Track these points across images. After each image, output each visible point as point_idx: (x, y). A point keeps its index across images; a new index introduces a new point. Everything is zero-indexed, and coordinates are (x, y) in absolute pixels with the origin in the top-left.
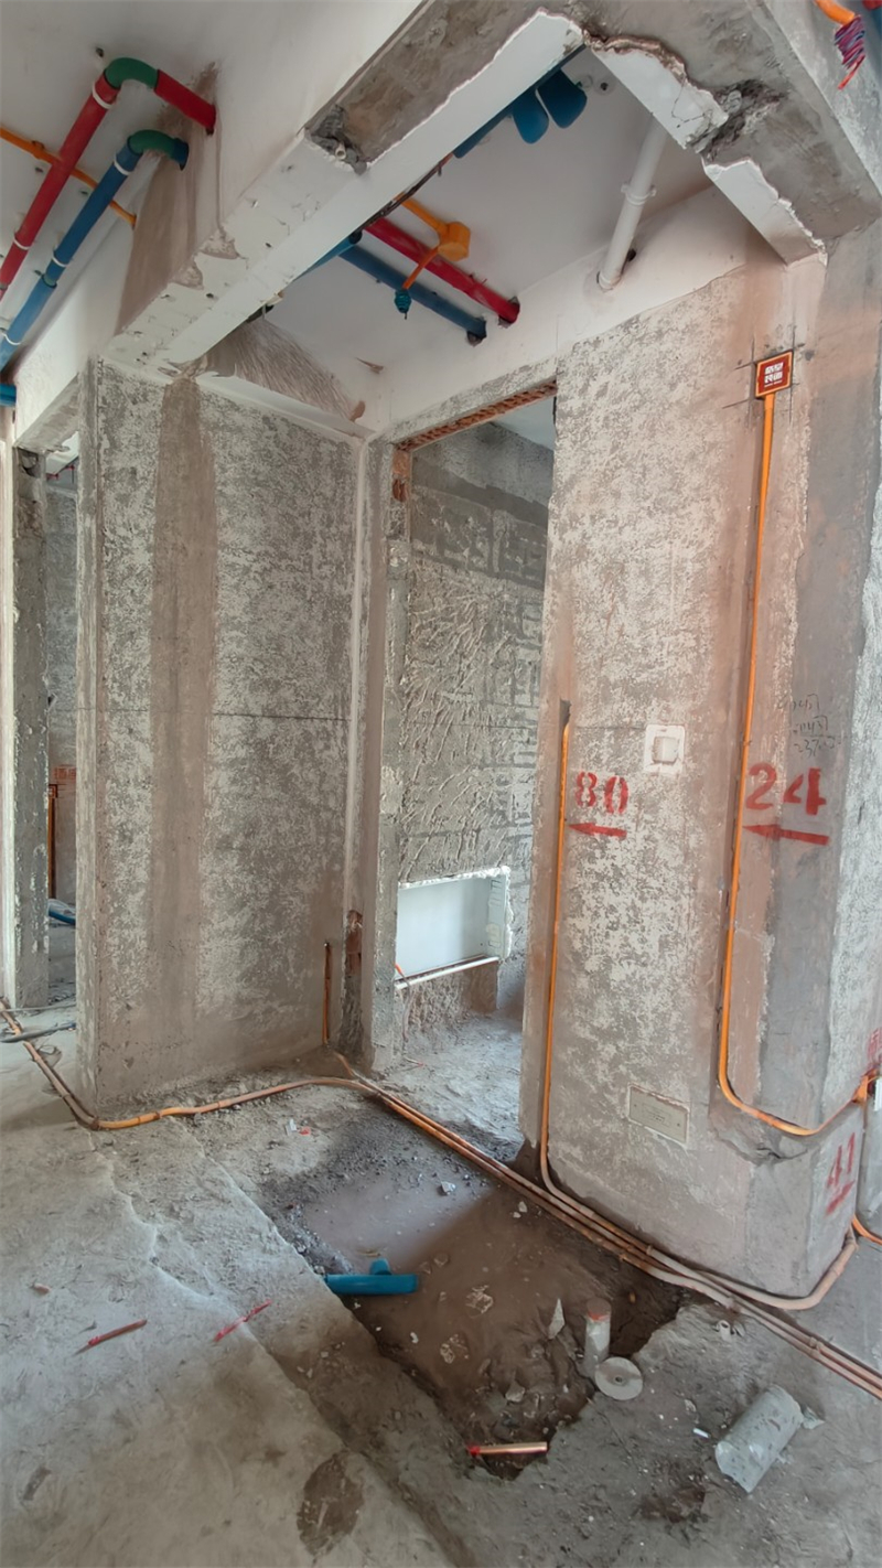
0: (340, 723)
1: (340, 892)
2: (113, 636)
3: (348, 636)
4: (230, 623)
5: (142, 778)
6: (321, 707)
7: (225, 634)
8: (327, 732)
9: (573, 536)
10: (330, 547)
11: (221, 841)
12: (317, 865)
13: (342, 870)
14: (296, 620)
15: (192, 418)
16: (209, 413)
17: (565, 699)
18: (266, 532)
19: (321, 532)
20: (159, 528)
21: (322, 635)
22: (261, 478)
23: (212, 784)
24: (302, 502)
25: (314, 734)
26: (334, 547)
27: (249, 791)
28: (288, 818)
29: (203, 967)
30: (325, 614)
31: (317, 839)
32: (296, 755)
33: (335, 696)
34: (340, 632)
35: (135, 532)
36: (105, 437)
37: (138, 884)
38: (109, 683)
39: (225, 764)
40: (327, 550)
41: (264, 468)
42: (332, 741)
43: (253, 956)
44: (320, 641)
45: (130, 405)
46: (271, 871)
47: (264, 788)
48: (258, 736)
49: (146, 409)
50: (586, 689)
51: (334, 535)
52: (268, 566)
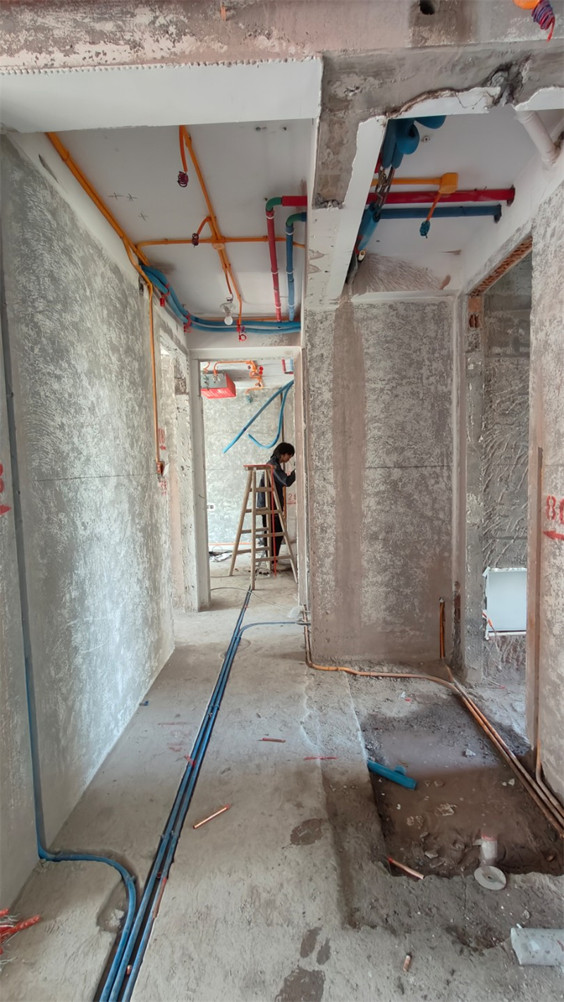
0: (445, 468)
1: (450, 570)
2: (315, 435)
3: (450, 415)
4: (375, 419)
5: (330, 501)
6: (432, 459)
7: (371, 426)
8: (437, 474)
9: (541, 335)
10: (435, 365)
11: (372, 535)
12: (432, 551)
13: (450, 556)
14: (413, 412)
15: (350, 320)
16: (359, 315)
17: (540, 447)
18: (393, 368)
19: (428, 359)
20: (334, 380)
21: (431, 417)
22: (389, 339)
23: (366, 504)
24: (414, 344)
25: (428, 475)
26: (438, 365)
27: (387, 509)
28: (412, 524)
29: (364, 600)
30: (433, 405)
31: (433, 537)
32: (416, 489)
33: (441, 452)
34: (444, 415)
35: (323, 384)
36: (309, 344)
37: (330, 553)
38: (314, 457)
39: (373, 494)
40: (433, 367)
41: (390, 333)
42: (440, 479)
43: (392, 598)
44: (430, 421)
45: (320, 325)
46: (402, 553)
47: (396, 507)
48: (392, 478)
49: (327, 324)
50: (550, 438)
51: (437, 358)
52: (395, 385)
